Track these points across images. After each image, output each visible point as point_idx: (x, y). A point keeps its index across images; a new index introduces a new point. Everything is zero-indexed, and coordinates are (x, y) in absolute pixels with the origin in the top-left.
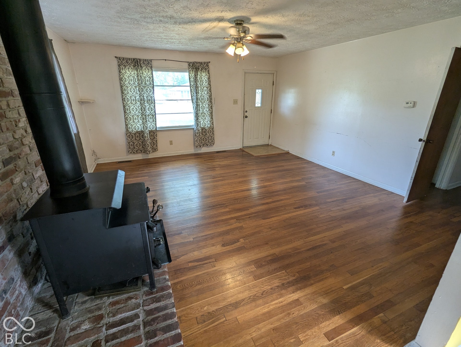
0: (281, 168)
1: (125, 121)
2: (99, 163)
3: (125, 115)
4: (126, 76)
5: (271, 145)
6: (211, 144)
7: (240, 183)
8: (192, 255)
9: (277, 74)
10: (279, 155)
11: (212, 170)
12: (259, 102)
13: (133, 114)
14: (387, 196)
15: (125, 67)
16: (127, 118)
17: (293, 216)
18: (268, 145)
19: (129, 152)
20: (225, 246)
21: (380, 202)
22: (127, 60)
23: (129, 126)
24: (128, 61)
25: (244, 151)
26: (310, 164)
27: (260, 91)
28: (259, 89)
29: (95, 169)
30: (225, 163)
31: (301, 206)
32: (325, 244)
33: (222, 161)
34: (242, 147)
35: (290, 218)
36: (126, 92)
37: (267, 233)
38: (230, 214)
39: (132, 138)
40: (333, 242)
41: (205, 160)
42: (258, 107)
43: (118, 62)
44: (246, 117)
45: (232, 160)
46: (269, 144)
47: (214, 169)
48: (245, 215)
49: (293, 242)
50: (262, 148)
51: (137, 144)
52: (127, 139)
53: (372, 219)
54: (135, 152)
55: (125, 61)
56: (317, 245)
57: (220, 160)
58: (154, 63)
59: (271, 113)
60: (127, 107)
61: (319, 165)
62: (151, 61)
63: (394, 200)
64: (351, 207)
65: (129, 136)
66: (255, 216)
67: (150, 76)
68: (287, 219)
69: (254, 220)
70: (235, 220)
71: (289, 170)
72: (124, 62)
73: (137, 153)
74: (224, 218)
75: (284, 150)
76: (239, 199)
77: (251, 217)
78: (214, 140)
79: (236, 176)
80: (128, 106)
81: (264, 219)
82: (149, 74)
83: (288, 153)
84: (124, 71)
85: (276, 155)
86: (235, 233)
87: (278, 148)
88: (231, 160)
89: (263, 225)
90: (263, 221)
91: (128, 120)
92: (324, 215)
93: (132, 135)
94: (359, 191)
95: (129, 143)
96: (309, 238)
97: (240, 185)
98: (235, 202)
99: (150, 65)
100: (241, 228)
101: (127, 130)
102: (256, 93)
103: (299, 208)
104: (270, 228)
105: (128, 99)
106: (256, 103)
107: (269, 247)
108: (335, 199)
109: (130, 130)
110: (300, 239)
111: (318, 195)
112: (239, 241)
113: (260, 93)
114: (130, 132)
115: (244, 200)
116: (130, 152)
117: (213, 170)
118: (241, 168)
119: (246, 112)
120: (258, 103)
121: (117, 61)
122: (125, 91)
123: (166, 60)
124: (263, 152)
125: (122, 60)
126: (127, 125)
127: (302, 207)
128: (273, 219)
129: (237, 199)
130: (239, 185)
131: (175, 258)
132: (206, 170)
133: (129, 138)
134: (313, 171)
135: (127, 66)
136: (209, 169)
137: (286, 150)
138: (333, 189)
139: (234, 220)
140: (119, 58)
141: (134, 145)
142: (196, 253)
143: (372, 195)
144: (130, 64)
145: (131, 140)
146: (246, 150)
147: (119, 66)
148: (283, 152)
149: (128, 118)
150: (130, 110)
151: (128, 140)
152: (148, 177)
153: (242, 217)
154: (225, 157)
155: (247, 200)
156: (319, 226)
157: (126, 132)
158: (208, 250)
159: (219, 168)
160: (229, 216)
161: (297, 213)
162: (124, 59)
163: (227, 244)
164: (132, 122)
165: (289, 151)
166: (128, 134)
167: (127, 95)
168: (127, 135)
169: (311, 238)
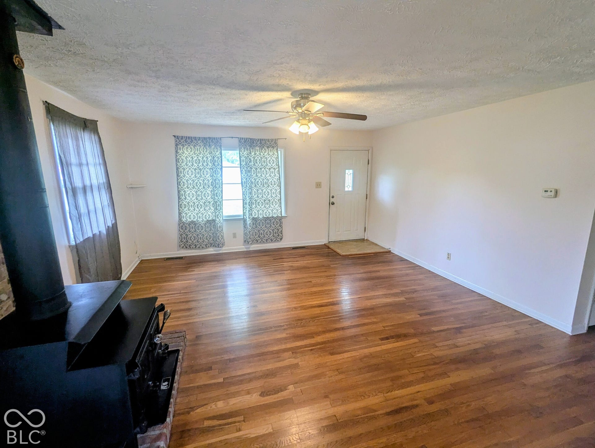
0: (374, 275)
1: (179, 209)
2: (143, 259)
3: (179, 202)
4: (184, 156)
5: (367, 240)
6: (276, 239)
7: (311, 294)
8: (214, 407)
9: (372, 151)
10: (376, 254)
11: (279, 274)
12: (349, 185)
13: (188, 200)
14: (530, 326)
15: (183, 146)
16: (181, 205)
17: (376, 352)
18: (363, 240)
19: (180, 246)
20: (264, 396)
21: (517, 336)
22: (186, 139)
23: (183, 214)
24: (188, 139)
25: (329, 248)
26: (417, 269)
27: (351, 171)
28: (349, 169)
29: (136, 267)
30: (299, 264)
31: (390, 336)
32: (417, 406)
33: (297, 261)
34: (327, 242)
35: (371, 355)
36: (182, 175)
37: (331, 378)
38: (285, 343)
39: (186, 229)
40: (430, 402)
41: (274, 259)
42: (349, 191)
43: (176, 141)
44: (333, 204)
45: (310, 260)
46: (365, 239)
47: (283, 272)
48: (306, 346)
49: (366, 397)
50: (355, 243)
51: (191, 237)
52: (179, 230)
53: (500, 365)
54: (188, 247)
55: (184, 139)
56: (403, 405)
57: (294, 260)
58: (224, 141)
59: (367, 198)
60: (182, 192)
61: (430, 271)
62: (221, 140)
63: (541, 335)
64: (469, 342)
65: (182, 226)
66: (320, 348)
67: (218, 156)
68: (366, 357)
69: (317, 355)
70: (291, 352)
71: (384, 278)
72: (182, 141)
73: (190, 248)
74: (276, 348)
75: (383, 248)
76: (304, 319)
77: (314, 349)
78: (281, 233)
79: (310, 283)
80: (184, 191)
81: (332, 354)
82: (217, 153)
83: (390, 252)
84: (181, 151)
85: (371, 254)
86: (284, 375)
87: (376, 245)
88: (308, 260)
89: (328, 364)
90: (331, 357)
91: (182, 208)
92: (424, 354)
93: (186, 225)
94: (485, 316)
95: (181, 235)
96: (393, 392)
97: (312, 297)
98: (297, 323)
99: (219, 143)
100: (296, 366)
101: (180, 219)
102: (346, 175)
103: (387, 338)
104: (337, 370)
105: (184, 182)
106: (346, 186)
107: (329, 403)
108: (446, 327)
109: (184, 220)
110: (379, 392)
111: (422, 318)
112: (287, 388)
113: (351, 174)
114: (183, 222)
115: (311, 322)
116: (182, 246)
117: (281, 274)
118: (319, 272)
119: (333, 197)
120: (348, 187)
121: (174, 140)
122: (181, 173)
123: (232, 137)
124: (355, 250)
125: (180, 139)
126: (180, 214)
127: (392, 337)
128: (346, 355)
129: (302, 320)
130: (309, 298)
131: (189, 410)
132: (272, 273)
133: (182, 229)
134: (420, 280)
135: (186, 145)
136: (276, 273)
137: (387, 248)
138: (444, 311)
139: (289, 353)
140: (178, 136)
141: (187, 238)
142: (220, 404)
143: (505, 323)
144: (189, 143)
145: (184, 231)
146: (331, 246)
147: (177, 145)
148: (382, 250)
149: (183, 205)
150: (185, 196)
151: (181, 232)
152: (195, 281)
153: (301, 348)
154: (303, 256)
155: (315, 321)
156: (412, 372)
157: (179, 221)
158: (238, 401)
159: (290, 271)
160: (283, 347)
161: (383, 347)
162: (182, 138)
163: (268, 393)
164: (187, 210)
165: (390, 250)
166: (181, 224)
167: (183, 179)
168: (179, 225)
169: (397, 392)
